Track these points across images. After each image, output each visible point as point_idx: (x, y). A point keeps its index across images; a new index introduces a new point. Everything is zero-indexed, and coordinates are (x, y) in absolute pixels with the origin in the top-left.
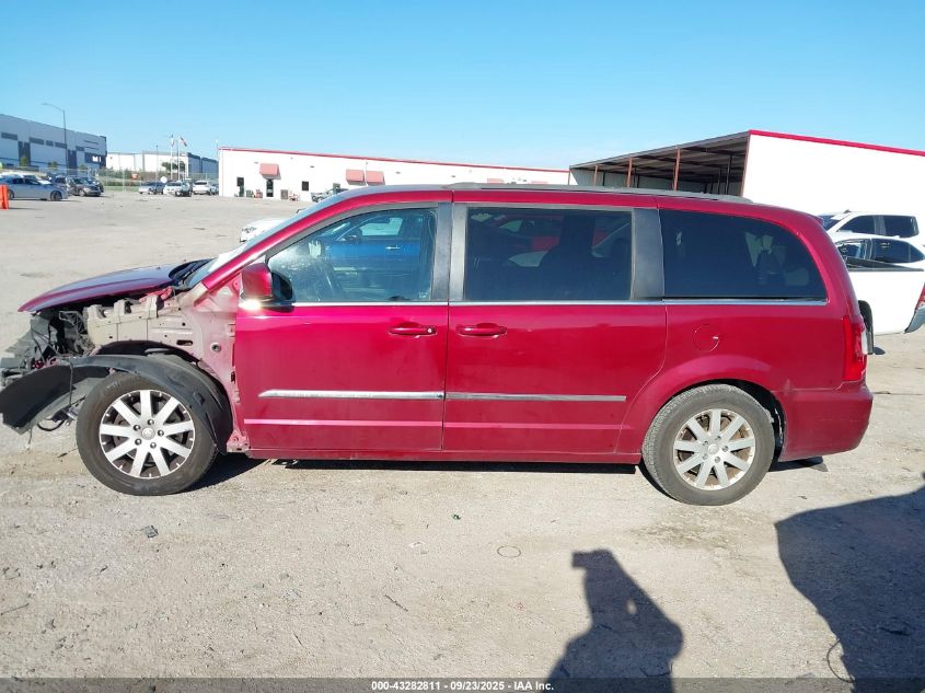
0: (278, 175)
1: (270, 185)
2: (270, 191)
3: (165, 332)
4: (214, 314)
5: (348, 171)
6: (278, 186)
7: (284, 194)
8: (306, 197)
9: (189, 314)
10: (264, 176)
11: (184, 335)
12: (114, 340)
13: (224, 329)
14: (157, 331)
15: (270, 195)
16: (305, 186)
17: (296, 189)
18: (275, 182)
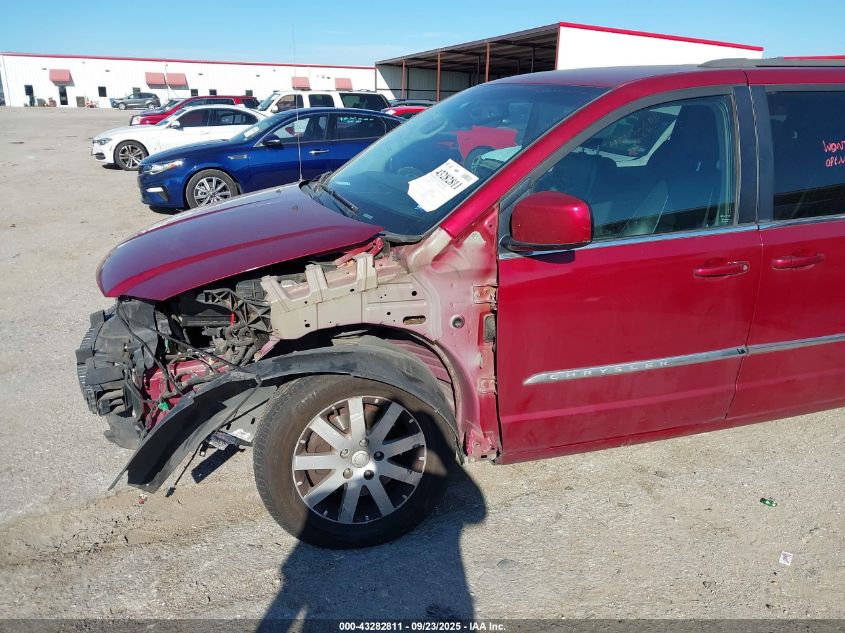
0: (70, 82)
1: (63, 94)
2: (64, 99)
3: (388, 307)
4: (459, 275)
5: (148, 75)
6: (72, 93)
7: (80, 101)
8: (104, 103)
9: (424, 278)
10: (56, 83)
11: (413, 309)
12: (313, 328)
13: (468, 293)
14: (377, 307)
15: (64, 102)
16: (102, 91)
17: (93, 96)
18: (69, 89)
